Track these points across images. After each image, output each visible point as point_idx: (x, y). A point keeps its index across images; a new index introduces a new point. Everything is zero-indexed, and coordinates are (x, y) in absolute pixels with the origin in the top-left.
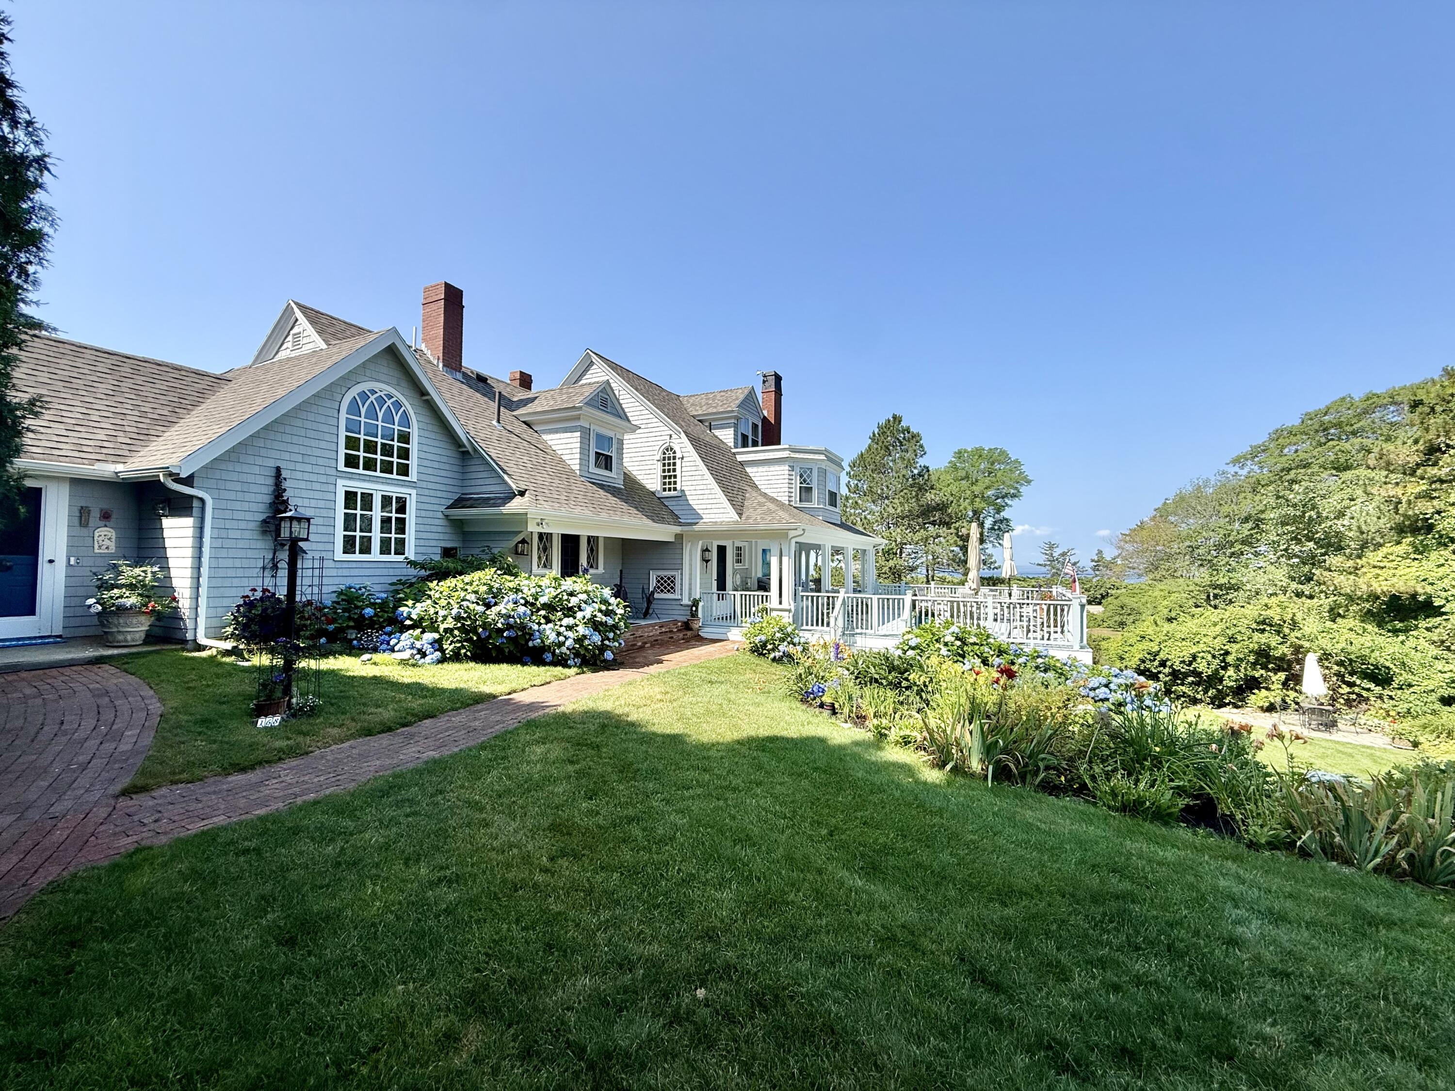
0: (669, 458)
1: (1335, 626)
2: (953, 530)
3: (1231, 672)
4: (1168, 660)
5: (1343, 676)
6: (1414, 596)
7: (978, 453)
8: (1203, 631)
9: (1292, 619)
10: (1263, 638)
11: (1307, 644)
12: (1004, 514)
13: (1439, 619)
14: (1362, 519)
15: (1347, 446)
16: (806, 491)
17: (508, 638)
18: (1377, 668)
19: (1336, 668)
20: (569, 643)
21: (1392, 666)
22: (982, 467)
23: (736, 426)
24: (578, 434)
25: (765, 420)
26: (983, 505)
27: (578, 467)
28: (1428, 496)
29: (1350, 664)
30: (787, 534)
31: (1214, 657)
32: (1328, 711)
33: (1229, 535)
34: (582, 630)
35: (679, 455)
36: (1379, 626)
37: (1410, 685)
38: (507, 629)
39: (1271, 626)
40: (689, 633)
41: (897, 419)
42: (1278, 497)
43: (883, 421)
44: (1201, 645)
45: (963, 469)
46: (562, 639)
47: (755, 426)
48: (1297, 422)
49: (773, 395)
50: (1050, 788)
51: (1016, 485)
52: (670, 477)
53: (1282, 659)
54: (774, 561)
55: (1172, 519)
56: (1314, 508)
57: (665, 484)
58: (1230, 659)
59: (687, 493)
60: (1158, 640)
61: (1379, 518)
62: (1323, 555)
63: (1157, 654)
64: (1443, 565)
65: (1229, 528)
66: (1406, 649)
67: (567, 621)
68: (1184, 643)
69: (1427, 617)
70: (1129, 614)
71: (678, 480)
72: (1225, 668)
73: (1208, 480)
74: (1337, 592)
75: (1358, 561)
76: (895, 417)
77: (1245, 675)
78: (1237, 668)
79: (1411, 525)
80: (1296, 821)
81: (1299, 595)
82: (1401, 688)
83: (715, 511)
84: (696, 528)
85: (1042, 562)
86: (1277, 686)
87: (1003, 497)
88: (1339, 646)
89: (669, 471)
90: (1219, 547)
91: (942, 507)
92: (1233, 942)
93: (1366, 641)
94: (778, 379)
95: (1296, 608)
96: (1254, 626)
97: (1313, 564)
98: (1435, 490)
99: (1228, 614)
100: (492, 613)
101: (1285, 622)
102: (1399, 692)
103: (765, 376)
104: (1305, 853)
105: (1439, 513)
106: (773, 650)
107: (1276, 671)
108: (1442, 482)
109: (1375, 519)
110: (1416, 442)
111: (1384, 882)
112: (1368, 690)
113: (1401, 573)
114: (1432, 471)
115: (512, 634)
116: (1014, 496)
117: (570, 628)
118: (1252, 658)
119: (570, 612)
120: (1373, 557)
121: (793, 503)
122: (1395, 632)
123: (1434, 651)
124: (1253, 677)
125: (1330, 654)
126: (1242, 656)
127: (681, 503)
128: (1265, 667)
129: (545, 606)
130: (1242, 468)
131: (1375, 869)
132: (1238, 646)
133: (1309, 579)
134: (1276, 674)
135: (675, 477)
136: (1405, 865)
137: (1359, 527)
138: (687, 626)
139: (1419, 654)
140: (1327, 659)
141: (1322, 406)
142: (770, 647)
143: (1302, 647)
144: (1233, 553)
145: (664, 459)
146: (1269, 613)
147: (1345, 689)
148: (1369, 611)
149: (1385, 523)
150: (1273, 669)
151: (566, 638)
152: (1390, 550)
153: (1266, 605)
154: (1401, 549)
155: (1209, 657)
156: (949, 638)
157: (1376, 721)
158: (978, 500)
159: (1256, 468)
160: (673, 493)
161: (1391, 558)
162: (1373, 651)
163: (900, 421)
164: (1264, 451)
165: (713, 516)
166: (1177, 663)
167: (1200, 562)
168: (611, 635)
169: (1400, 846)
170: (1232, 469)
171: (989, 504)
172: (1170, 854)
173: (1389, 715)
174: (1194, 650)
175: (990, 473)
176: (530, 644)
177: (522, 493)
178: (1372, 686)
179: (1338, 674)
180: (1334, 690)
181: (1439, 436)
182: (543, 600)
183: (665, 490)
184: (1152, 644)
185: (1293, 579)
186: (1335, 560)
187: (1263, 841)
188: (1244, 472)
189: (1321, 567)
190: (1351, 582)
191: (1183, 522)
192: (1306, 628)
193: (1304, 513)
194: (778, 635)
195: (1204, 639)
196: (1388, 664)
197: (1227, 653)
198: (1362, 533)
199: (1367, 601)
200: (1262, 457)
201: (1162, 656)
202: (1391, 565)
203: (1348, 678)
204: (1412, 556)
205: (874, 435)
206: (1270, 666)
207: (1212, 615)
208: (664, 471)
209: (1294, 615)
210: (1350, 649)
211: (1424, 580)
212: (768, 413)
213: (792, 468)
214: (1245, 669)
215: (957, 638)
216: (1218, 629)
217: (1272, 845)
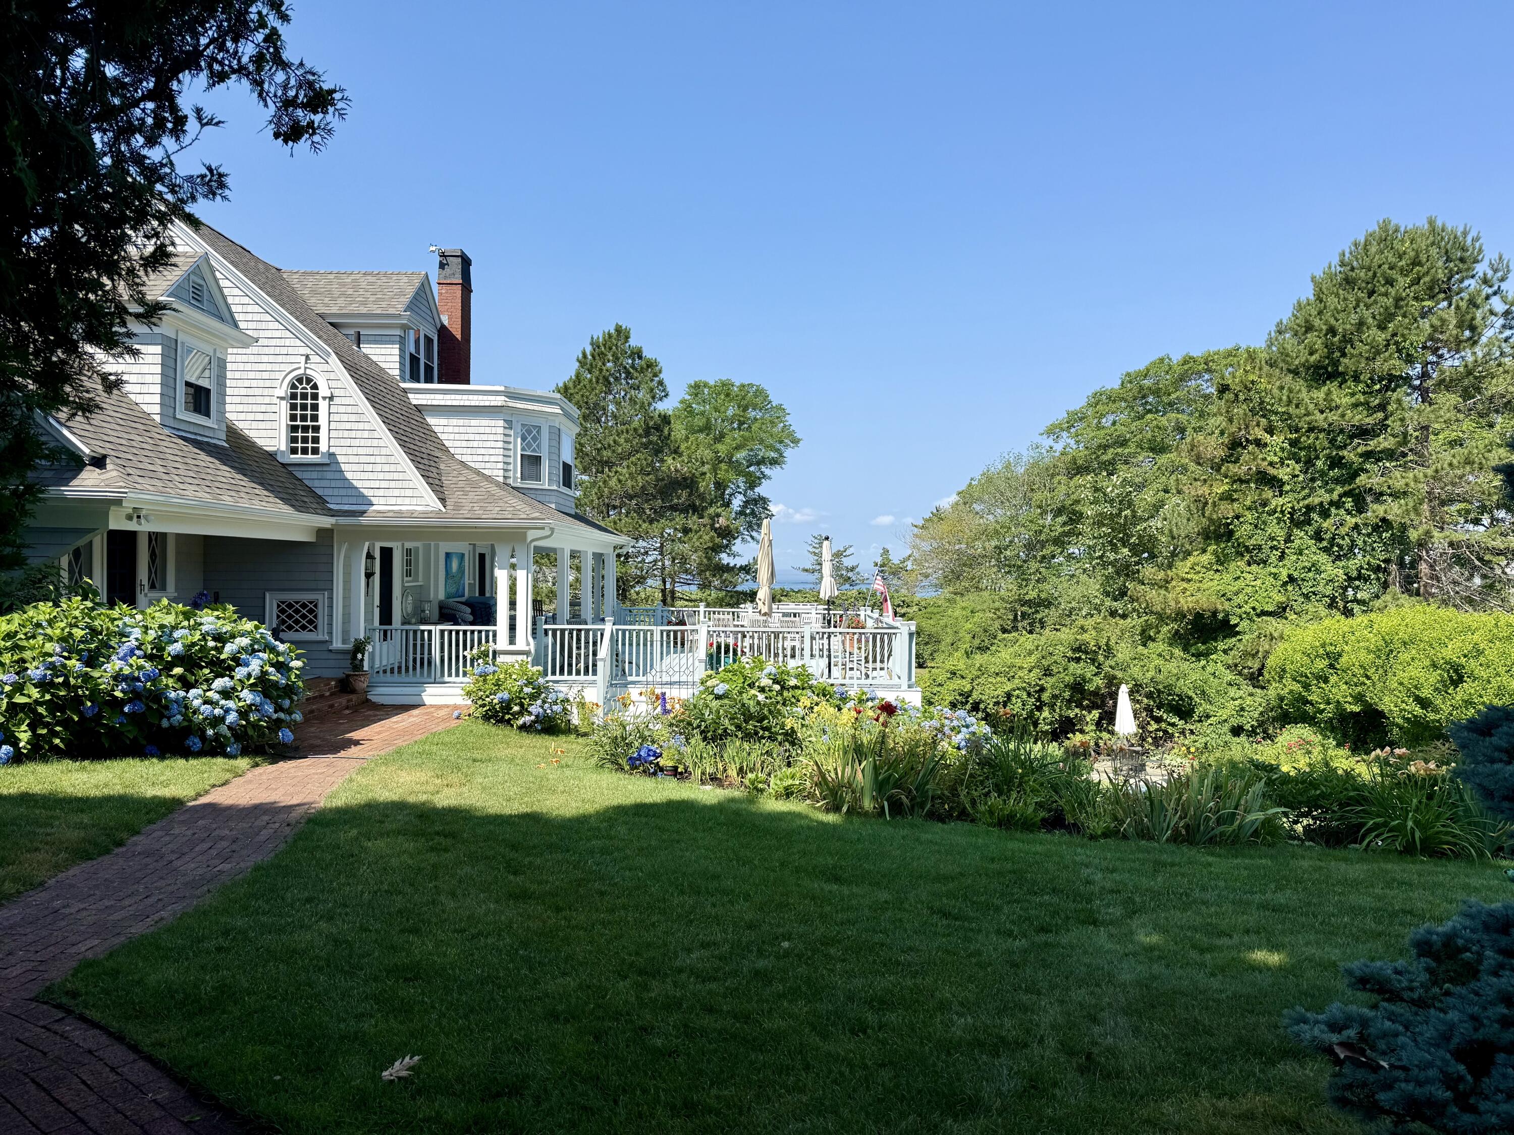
0: (304, 396)
1: (1146, 651)
2: (705, 520)
3: (1046, 713)
4: (981, 701)
5: (1152, 711)
6: (1215, 613)
7: (725, 389)
8: (1018, 662)
9: (1107, 645)
10: (1076, 669)
11: (1119, 674)
12: (761, 490)
13: (1234, 639)
14: (1174, 521)
15: (1164, 421)
16: (531, 462)
17: (132, 715)
18: (1181, 699)
19: (1145, 701)
20: (232, 718)
21: (1194, 696)
22: (730, 413)
23: (402, 342)
24: (158, 349)
25: (443, 331)
26: (731, 475)
27: (157, 409)
28: (1228, 497)
29: (1159, 696)
30: (525, 534)
31: (1029, 694)
32: (1137, 752)
33: (1041, 532)
34: (247, 696)
35: (323, 391)
36: (1185, 649)
37: (1208, 717)
38: (130, 701)
39: (1086, 653)
40: (354, 697)
41: (622, 334)
42: (1097, 490)
43: (599, 335)
44: (1016, 681)
45: (702, 413)
46: (218, 711)
47: (429, 340)
48: (1116, 385)
49: (458, 291)
50: (935, 816)
51: (778, 446)
52: (305, 429)
53: (1096, 693)
54: (501, 576)
55: (977, 507)
56: (1130, 504)
57: (294, 440)
58: (1045, 696)
59: (340, 459)
60: (970, 676)
61: (1188, 520)
62: (1137, 564)
63: (968, 695)
64: (1239, 578)
65: (1041, 522)
66: (1206, 675)
67: (220, 683)
68: (999, 679)
69: (1225, 638)
70: (927, 644)
71: (323, 435)
72: (1039, 709)
73: (1019, 457)
74: (1148, 611)
75: (1169, 572)
76: (618, 330)
77: (1060, 716)
78: (1052, 707)
79: (1215, 530)
80: (1120, 814)
81: (1113, 613)
82: (1200, 721)
83: (396, 493)
84: (363, 520)
85: (809, 566)
86: (1091, 727)
87: (758, 463)
88: (1149, 675)
89: (304, 418)
90: (1030, 547)
91: (689, 483)
92: (1088, 882)
93: (1172, 667)
94: (466, 262)
95: (1113, 629)
96: (1070, 654)
97: (1127, 575)
98: (1235, 491)
99: (1043, 639)
100: (104, 674)
101: (1099, 648)
102: (1199, 725)
103: (443, 255)
104: (1125, 837)
105: (1238, 517)
106: (521, 713)
107: (1089, 709)
108: (1242, 481)
109: (1185, 521)
110: (1222, 433)
111: (1172, 847)
112: (1173, 725)
113: (1205, 586)
114: (1233, 469)
115: (140, 707)
116: (774, 462)
117: (226, 694)
118: (1067, 695)
119: (222, 668)
120: (1183, 567)
121: (510, 481)
122: (1198, 656)
123: (1229, 676)
124: (1068, 718)
125: (1141, 686)
126: (1057, 692)
127: (329, 475)
128: (1080, 705)
129: (178, 660)
130: (1056, 441)
131: (1167, 840)
132: (1054, 679)
133: (1123, 593)
134: (1090, 712)
135: (316, 429)
136: (1183, 832)
137: (1171, 531)
138: (345, 686)
139: (1216, 680)
140: (1138, 692)
141: (1141, 366)
142: (516, 708)
143: (1115, 677)
144: (1044, 557)
145: (294, 396)
146: (1086, 637)
147: (1153, 726)
148: (1177, 632)
149: (1193, 527)
150: (1088, 706)
151: (227, 711)
152: (1197, 560)
153: (1082, 628)
154: (1206, 558)
155: (1025, 696)
156: (765, 682)
157: (1179, 760)
158: (723, 466)
159: (1072, 442)
160: (310, 458)
161: (1198, 568)
162: (1178, 679)
163: (627, 338)
164: (1081, 419)
165: (393, 501)
166: (991, 706)
167: (1007, 569)
168: (286, 703)
169: (1181, 818)
170: (1048, 442)
171: (739, 473)
172: (1039, 848)
173: (1189, 752)
174: (1008, 687)
175: (741, 423)
176: (165, 723)
177: (99, 462)
178: (1175, 720)
179: (1148, 709)
180: (1143, 728)
181: (1240, 429)
182: (176, 648)
183: (294, 451)
184: (964, 682)
185: (1107, 594)
186: (1148, 571)
187: (1099, 833)
188: (1059, 447)
189: (1134, 580)
190: (1161, 598)
191: (990, 513)
192: (1119, 655)
193: (1121, 510)
194: (528, 690)
195: (1020, 674)
196: (1191, 693)
197: (1042, 689)
198: (1173, 538)
199: (1176, 620)
200: (1080, 426)
201: (975, 696)
202: (1196, 577)
203: (1157, 713)
204: (1215, 567)
205: (585, 356)
206: (1085, 703)
207: (1027, 641)
208: (293, 418)
209: (1109, 640)
210: (1161, 677)
211: (1223, 595)
212: (450, 319)
213: (509, 424)
214: (1060, 708)
215: (776, 681)
216: (1033, 659)
217: (1106, 835)
